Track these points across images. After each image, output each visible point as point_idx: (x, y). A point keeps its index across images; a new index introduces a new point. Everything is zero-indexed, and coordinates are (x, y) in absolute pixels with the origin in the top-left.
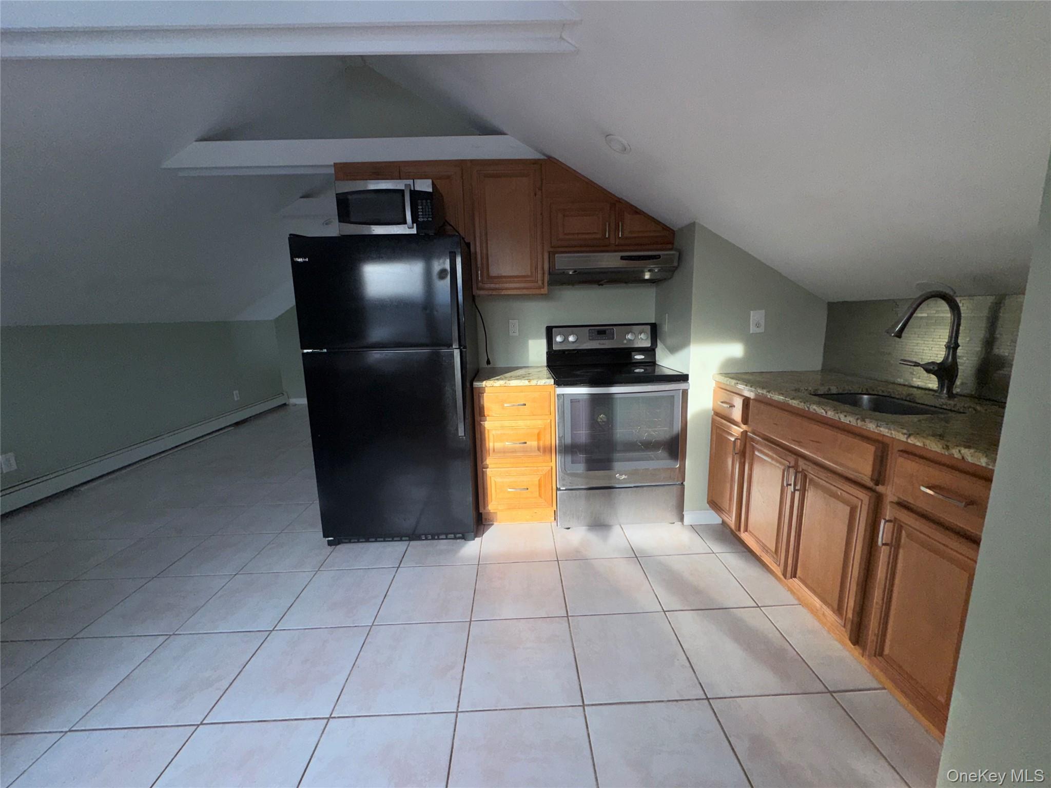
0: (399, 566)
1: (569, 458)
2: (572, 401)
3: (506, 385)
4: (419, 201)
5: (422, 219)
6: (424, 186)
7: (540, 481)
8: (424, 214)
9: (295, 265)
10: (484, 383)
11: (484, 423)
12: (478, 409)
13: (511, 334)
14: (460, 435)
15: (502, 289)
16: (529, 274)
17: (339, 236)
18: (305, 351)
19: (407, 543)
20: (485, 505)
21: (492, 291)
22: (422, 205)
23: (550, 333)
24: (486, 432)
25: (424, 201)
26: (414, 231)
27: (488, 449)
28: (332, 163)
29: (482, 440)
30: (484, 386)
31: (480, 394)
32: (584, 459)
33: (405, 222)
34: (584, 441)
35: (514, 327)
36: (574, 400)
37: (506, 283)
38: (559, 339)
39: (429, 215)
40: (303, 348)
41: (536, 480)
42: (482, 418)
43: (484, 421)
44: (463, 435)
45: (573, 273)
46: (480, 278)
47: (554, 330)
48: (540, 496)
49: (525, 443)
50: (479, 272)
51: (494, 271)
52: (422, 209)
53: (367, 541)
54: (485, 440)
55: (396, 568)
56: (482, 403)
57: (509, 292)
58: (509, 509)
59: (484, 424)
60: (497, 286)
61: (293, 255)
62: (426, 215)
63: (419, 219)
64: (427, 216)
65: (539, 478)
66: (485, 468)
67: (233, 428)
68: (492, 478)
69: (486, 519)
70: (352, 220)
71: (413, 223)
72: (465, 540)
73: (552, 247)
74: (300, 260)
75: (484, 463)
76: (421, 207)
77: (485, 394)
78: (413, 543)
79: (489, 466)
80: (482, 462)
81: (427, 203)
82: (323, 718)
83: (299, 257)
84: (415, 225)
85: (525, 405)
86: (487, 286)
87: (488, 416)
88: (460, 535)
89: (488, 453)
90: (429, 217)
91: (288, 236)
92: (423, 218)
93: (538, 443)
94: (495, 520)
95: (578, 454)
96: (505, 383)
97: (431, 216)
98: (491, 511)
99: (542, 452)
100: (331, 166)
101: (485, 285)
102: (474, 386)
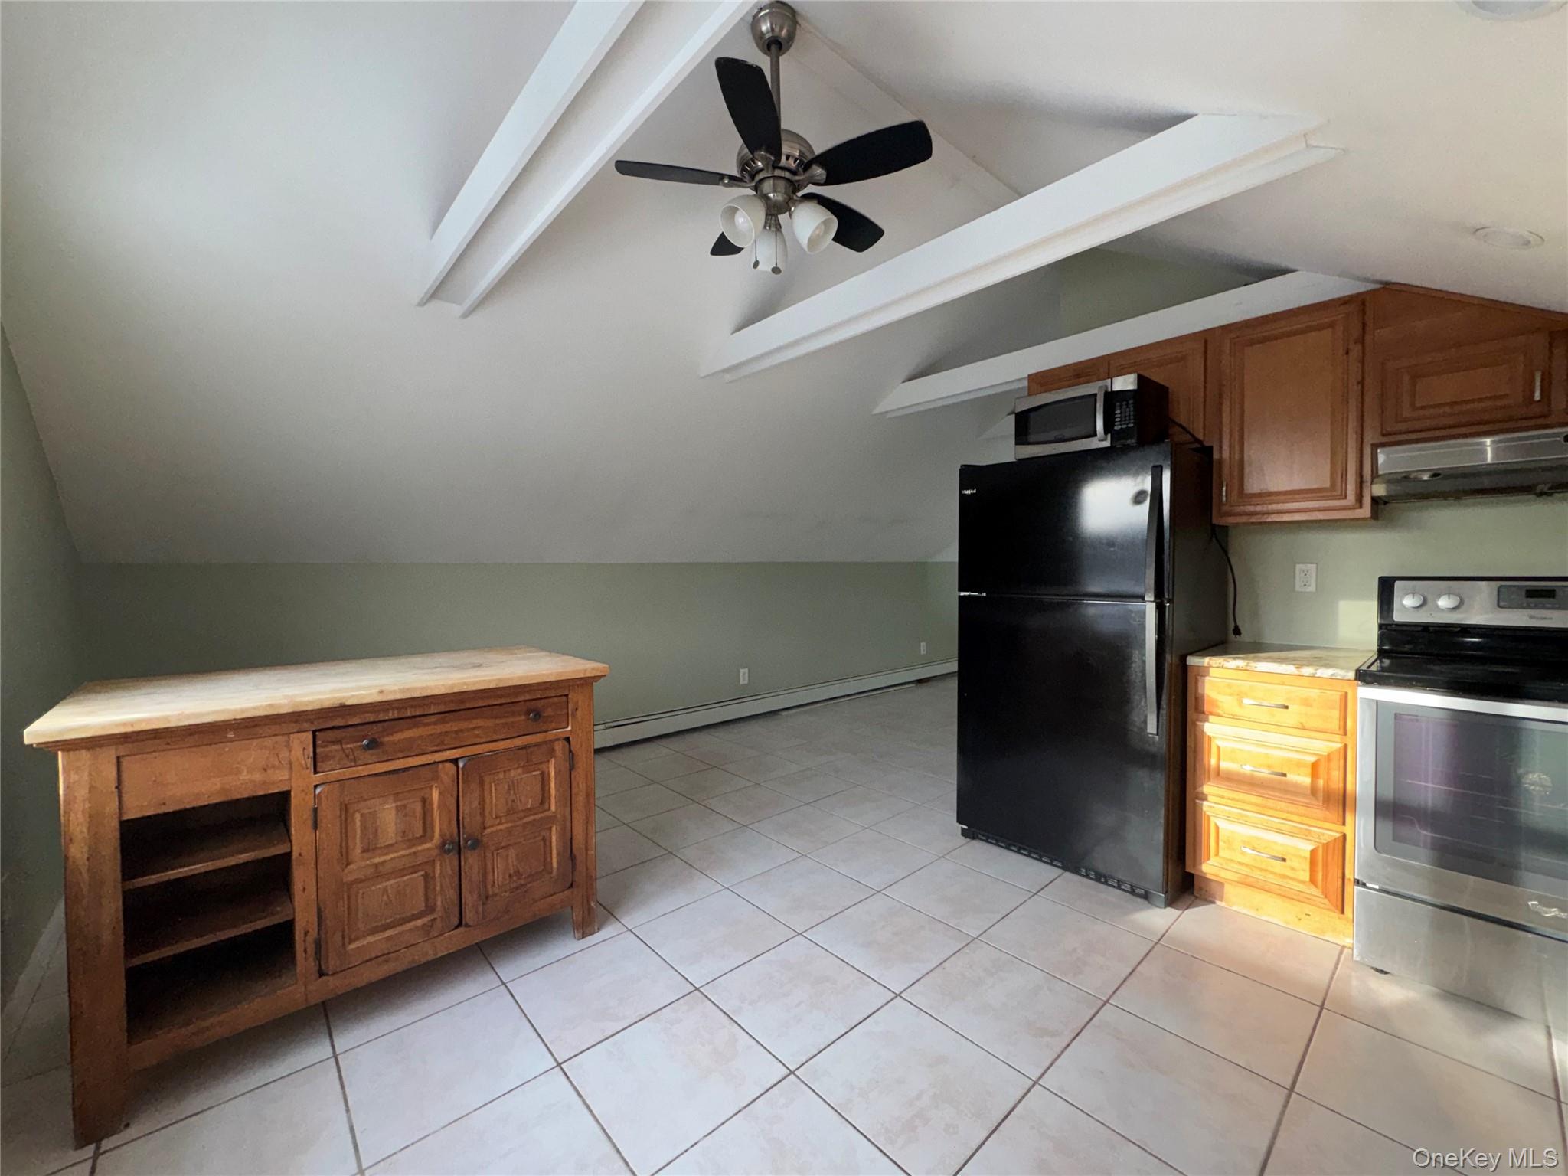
0: (1037, 892)
1: (1387, 827)
2: (1398, 717)
3: (1249, 668)
4: (1118, 404)
5: (1119, 427)
6: (1125, 383)
7: (1313, 852)
8: (1123, 419)
9: (962, 497)
10: (1207, 661)
11: (1202, 724)
12: (1193, 699)
13: (1298, 588)
14: (1148, 731)
15: (1269, 513)
16: (1328, 485)
17: (1015, 460)
18: (962, 594)
19: (1060, 871)
20: (1196, 862)
21: (1249, 517)
22: (1121, 409)
23: (1386, 589)
24: (1206, 740)
25: (1125, 403)
26: (1107, 444)
27: (1207, 767)
28: (1026, 376)
29: (1198, 751)
30: (1206, 665)
31: (1199, 677)
32: (1429, 841)
33: (1095, 434)
34: (1430, 803)
35: (1306, 579)
36: (1402, 717)
37: (1278, 503)
38: (1409, 602)
39: (1130, 420)
40: (960, 590)
41: (1306, 847)
42: (1202, 716)
43: (1205, 721)
44: (1155, 732)
45: (1430, 477)
46: (1224, 499)
47: (1398, 584)
48: (1313, 881)
49: (1285, 775)
50: (1224, 489)
51: (1253, 485)
52: (1121, 413)
53: (1008, 848)
54: (1202, 752)
55: (1032, 894)
56: (1200, 691)
57: (1286, 518)
58: (1242, 883)
59: (1203, 726)
60: (1258, 508)
61: (962, 487)
62: (1125, 420)
63: (1116, 428)
64: (1127, 422)
65: (1312, 847)
66: (1199, 799)
67: (913, 685)
68: (1212, 819)
69: (1201, 889)
70: (1031, 440)
71: (1106, 433)
72: (1150, 903)
73: (1383, 435)
74: (968, 492)
75: (1199, 790)
76: (1118, 412)
77: (1207, 679)
78: (1068, 875)
79: (1210, 798)
80: (1195, 788)
81: (1127, 405)
82: (893, 992)
83: (967, 489)
84: (1109, 436)
85: (1287, 707)
86: (1238, 509)
87: (1211, 714)
88: (1143, 892)
89: (1207, 775)
90: (1129, 423)
91: (959, 467)
92: (1121, 425)
93: (1312, 781)
94: (1217, 897)
95: (1417, 826)
96: (1247, 666)
97: (1132, 421)
98: (1208, 876)
99: (1321, 799)
100: (1024, 378)
101: (1235, 508)
102: (1188, 663)
